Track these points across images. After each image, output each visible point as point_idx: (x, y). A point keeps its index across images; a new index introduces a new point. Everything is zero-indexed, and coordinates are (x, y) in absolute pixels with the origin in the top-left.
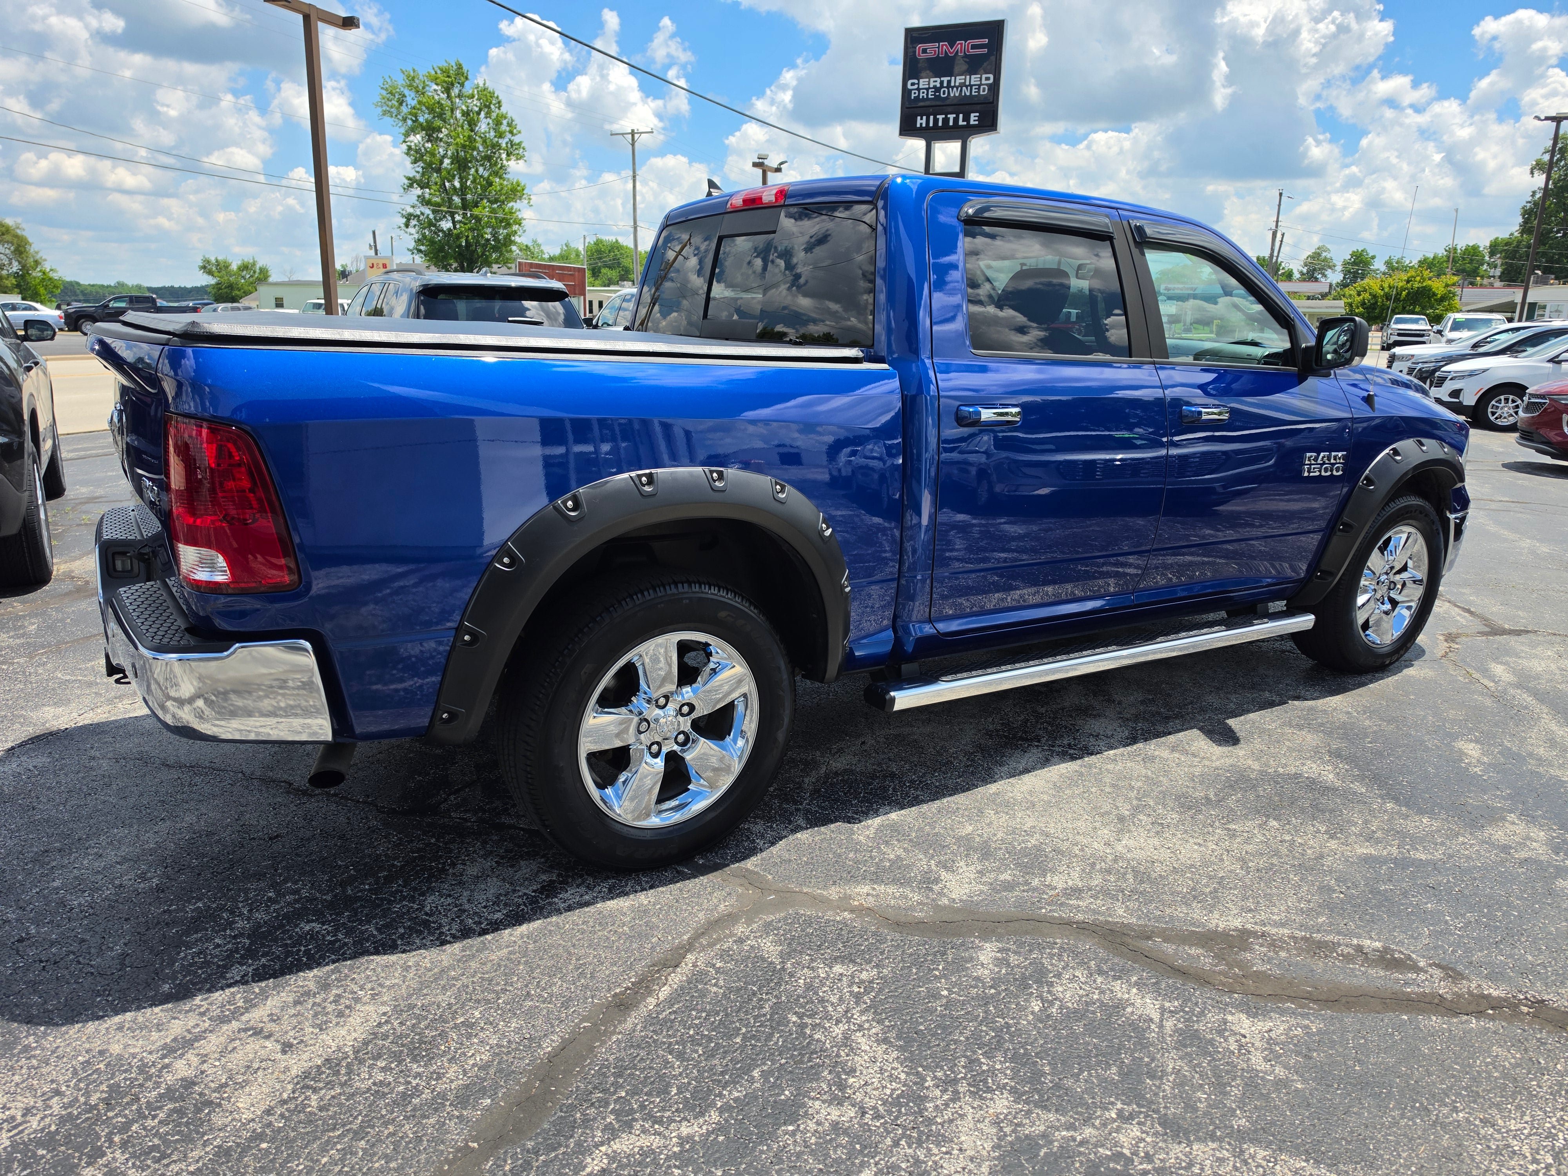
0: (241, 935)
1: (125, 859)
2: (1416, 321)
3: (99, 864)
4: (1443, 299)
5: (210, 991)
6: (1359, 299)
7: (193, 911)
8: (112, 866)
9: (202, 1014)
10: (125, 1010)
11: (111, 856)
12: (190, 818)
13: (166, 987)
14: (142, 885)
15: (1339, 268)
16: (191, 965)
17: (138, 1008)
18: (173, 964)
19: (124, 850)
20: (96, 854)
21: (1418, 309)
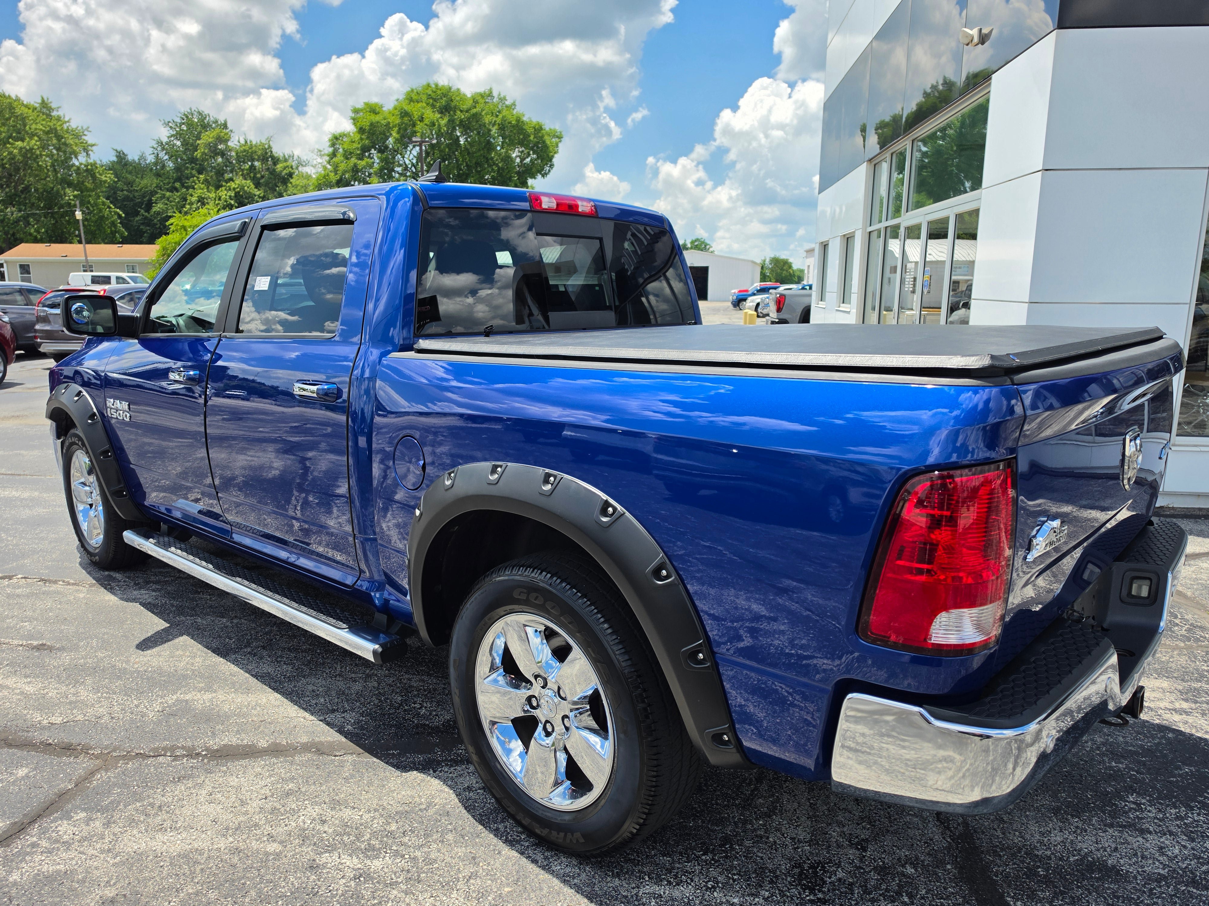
0: (1105, 734)
1: (1143, 832)
3: (1166, 840)
5: (1147, 722)
7: (1122, 763)
8: (1156, 833)
9: (1160, 716)
10: (1200, 738)
11: (1152, 842)
12: (1057, 837)
13: (1170, 735)
14: (1143, 801)
16: (1148, 737)
17: (1192, 735)
18: (1159, 743)
19: (1136, 841)
20: (1163, 854)
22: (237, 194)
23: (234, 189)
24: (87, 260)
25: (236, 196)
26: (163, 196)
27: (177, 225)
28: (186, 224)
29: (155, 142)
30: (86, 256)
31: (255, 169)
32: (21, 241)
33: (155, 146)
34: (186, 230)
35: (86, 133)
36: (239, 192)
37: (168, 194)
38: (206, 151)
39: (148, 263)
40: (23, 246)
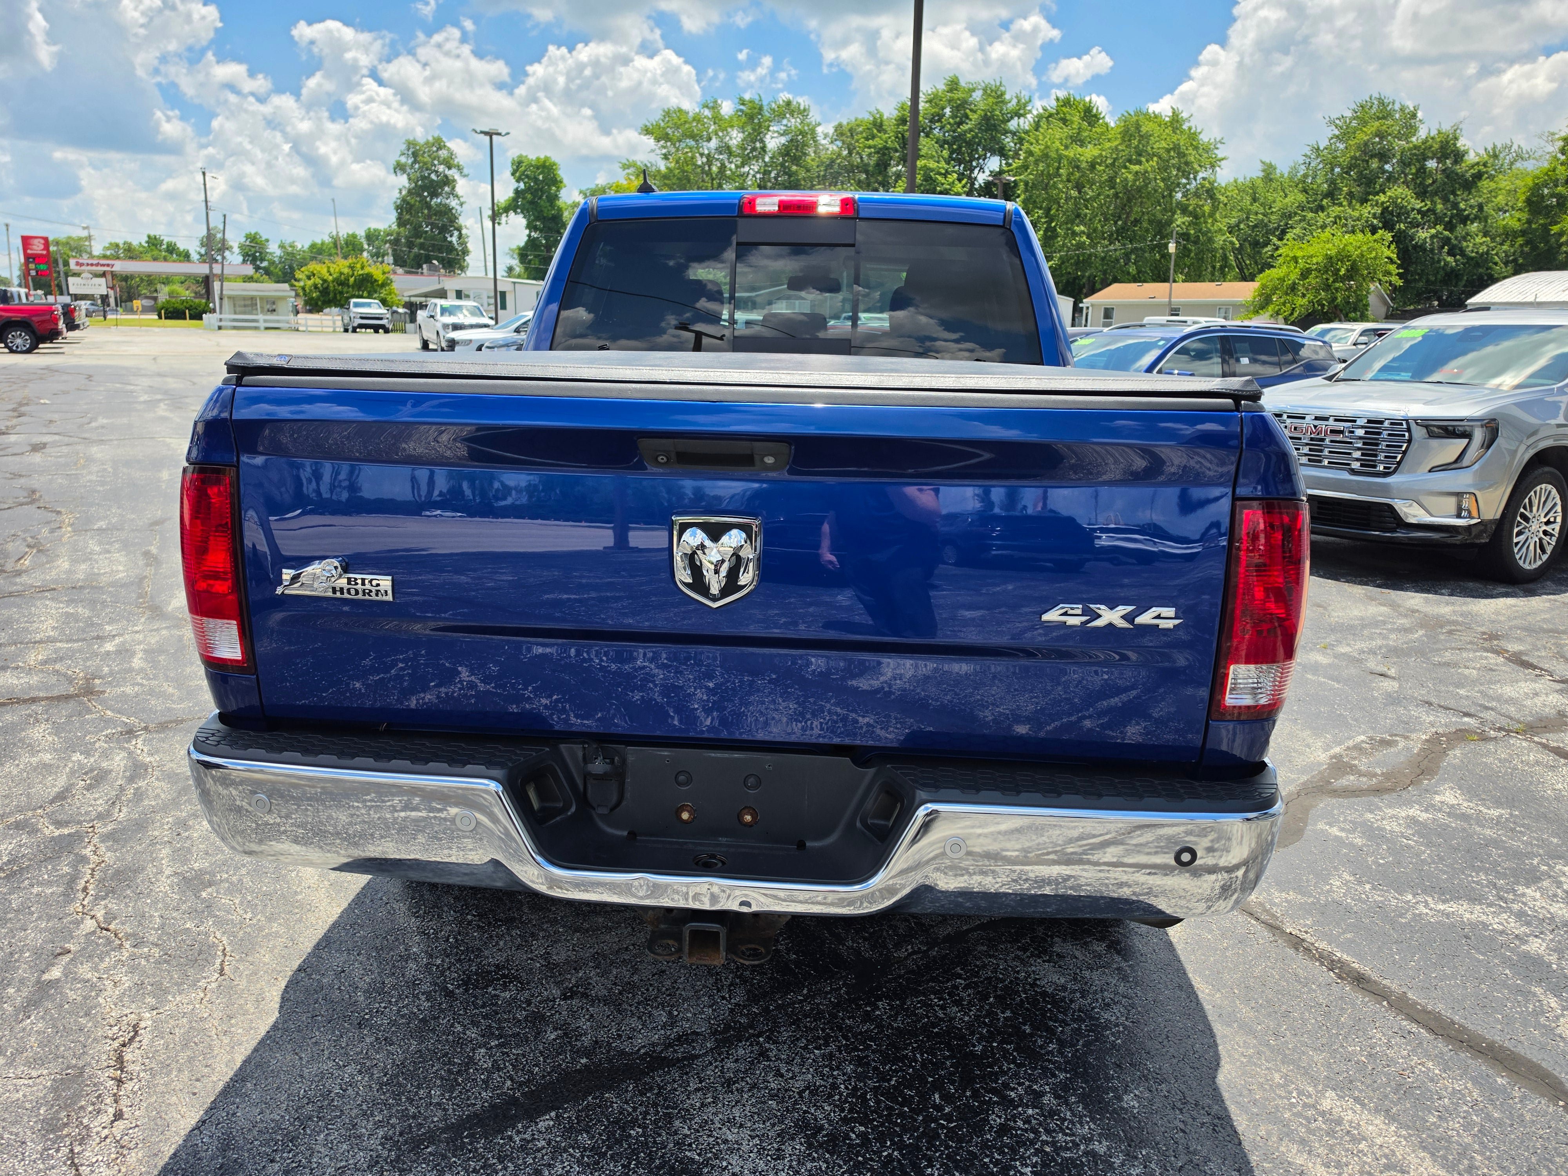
2: (369, 305)
4: (383, 285)
6: (310, 283)
15: (236, 250)
21: (365, 294)
22: (1385, 210)
23: (1383, 203)
24: (1170, 302)
25: (1382, 213)
26: (1304, 219)
27: (1287, 256)
28: (1299, 254)
29: (1309, 148)
30: (1170, 298)
31: (1425, 172)
32: (1116, 280)
33: (1309, 153)
34: (1297, 262)
35: (1219, 145)
36: (1388, 207)
37: (1310, 215)
38: (1358, 154)
39: (1242, 306)
40: (1115, 286)
